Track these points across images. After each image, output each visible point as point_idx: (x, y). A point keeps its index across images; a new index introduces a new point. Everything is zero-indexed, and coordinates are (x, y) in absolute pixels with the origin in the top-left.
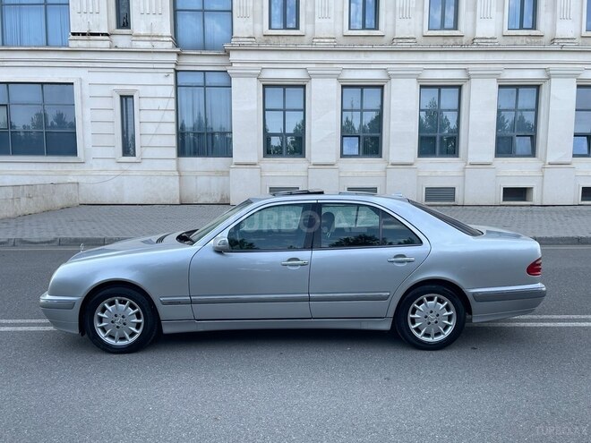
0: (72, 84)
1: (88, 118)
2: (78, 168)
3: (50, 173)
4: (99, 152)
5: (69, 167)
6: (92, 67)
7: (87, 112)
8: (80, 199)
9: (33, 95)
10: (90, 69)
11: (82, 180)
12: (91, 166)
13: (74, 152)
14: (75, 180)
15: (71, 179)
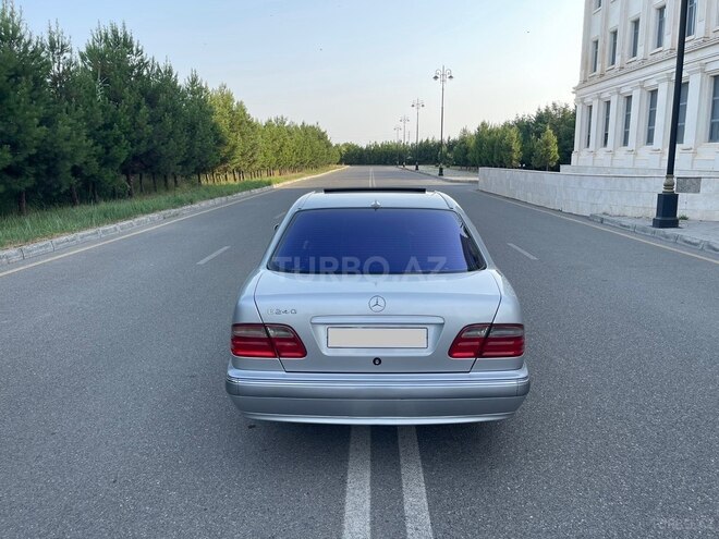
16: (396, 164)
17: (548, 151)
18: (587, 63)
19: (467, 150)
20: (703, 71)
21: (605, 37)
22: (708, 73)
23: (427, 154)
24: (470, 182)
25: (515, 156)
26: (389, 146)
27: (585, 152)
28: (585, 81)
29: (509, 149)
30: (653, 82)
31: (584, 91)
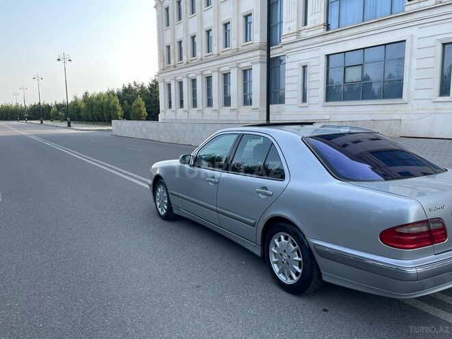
0: (405, 41)
1: (414, 67)
2: (403, 108)
3: (382, 112)
4: (420, 94)
5: (396, 107)
6: (421, 24)
7: (414, 61)
8: (401, 132)
9: (377, 55)
10: (419, 26)
11: (403, 117)
12: (412, 106)
13: (400, 96)
14: (398, 117)
15: (397, 117)
16: (17, 120)
17: (140, 111)
18: (164, 59)
19: (79, 110)
20: (238, 67)
21: (174, 44)
22: (240, 68)
23: (40, 113)
24: (97, 130)
25: (119, 114)
26: (7, 107)
27: (169, 112)
28: (164, 69)
29: (115, 109)
30: (209, 72)
31: (164, 75)
